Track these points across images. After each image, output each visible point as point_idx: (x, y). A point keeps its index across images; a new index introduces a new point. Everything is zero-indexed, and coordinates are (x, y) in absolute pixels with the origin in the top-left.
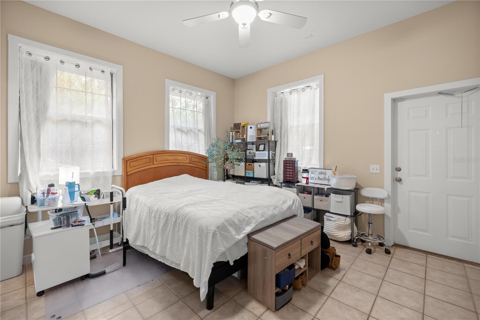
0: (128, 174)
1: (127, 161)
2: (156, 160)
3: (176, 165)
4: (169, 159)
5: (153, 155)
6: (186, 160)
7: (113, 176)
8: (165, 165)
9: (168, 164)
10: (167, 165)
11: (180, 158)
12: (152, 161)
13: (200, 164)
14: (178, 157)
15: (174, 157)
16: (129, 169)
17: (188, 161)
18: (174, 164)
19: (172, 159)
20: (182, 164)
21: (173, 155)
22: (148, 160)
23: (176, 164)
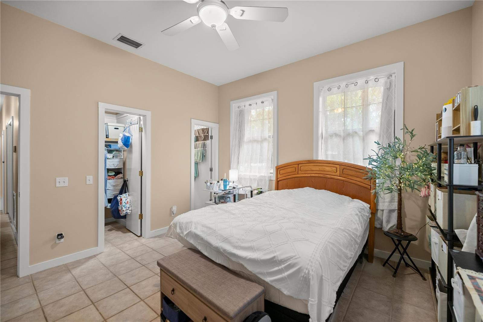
0: (278, 180)
1: (278, 169)
2: (300, 170)
3: (321, 177)
4: (313, 169)
5: (298, 164)
6: (335, 171)
7: (270, 180)
8: (309, 175)
9: (313, 174)
10: (312, 176)
11: (327, 169)
12: (297, 170)
13: (358, 179)
14: (325, 167)
15: (320, 167)
16: (279, 176)
17: (338, 172)
18: (320, 175)
19: (318, 169)
20: (329, 176)
21: (318, 166)
22: (293, 169)
23: (322, 175)
